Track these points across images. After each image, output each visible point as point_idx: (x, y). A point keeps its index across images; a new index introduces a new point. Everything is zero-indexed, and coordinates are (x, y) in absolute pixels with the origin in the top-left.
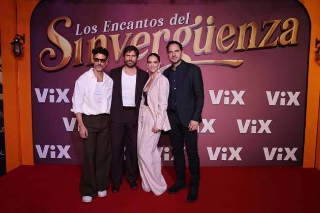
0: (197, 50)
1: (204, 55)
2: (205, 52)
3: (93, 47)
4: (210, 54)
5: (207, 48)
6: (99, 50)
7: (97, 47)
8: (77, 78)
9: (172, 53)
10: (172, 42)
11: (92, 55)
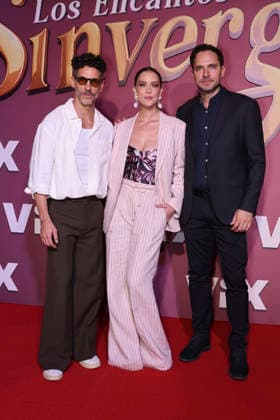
8: (40, 119)
9: (202, 71)
10: (202, 47)
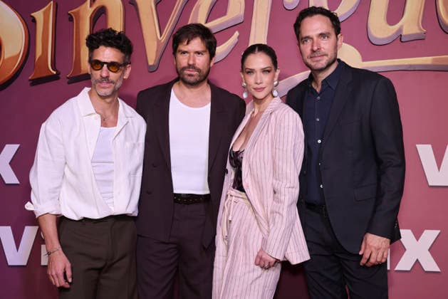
0: (379, 28)
1: (400, 44)
2: (404, 33)
4: (419, 39)
5: (410, 23)
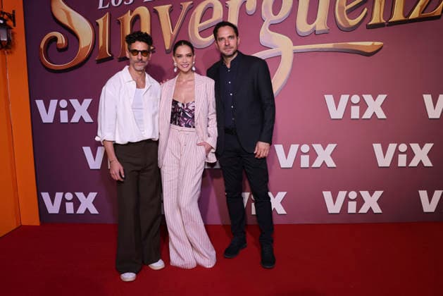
0: (303, 27)
1: (315, 36)
2: (317, 29)
3: (128, 32)
4: (325, 33)
5: (320, 24)
6: (137, 36)
7: (134, 30)
11: (126, 44)
